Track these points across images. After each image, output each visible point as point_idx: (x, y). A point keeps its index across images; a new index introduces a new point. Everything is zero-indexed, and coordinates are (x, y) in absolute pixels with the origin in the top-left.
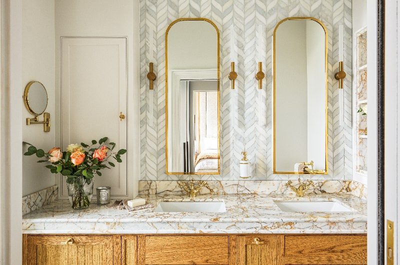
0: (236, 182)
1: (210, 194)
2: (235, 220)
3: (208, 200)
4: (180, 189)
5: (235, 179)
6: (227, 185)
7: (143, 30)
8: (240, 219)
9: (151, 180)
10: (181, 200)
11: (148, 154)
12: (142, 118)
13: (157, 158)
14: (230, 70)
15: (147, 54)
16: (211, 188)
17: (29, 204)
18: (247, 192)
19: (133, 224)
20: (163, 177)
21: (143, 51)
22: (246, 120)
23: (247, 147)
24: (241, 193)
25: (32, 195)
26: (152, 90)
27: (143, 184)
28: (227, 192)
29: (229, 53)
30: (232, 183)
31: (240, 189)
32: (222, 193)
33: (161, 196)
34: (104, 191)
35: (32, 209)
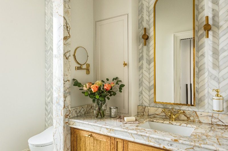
0: (210, 114)
1: (187, 120)
2: (193, 144)
3: (183, 125)
4: (163, 114)
5: (210, 111)
6: (202, 116)
7: (140, 8)
8: (197, 144)
9: (145, 106)
10: (163, 121)
11: (144, 88)
12: (140, 65)
13: (149, 92)
14: (205, 23)
15: (143, 23)
16: (188, 116)
17: (76, 112)
18: (220, 123)
19: (121, 132)
20: (153, 104)
21: (140, 21)
22: (221, 63)
23: (221, 85)
24: (215, 123)
25: (78, 107)
26: (146, 46)
27: (141, 108)
28: (202, 121)
29: (203, 10)
30: (206, 114)
31: (213, 120)
32: (197, 121)
33: (151, 117)
34: (113, 109)
35: (78, 115)
